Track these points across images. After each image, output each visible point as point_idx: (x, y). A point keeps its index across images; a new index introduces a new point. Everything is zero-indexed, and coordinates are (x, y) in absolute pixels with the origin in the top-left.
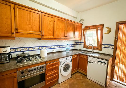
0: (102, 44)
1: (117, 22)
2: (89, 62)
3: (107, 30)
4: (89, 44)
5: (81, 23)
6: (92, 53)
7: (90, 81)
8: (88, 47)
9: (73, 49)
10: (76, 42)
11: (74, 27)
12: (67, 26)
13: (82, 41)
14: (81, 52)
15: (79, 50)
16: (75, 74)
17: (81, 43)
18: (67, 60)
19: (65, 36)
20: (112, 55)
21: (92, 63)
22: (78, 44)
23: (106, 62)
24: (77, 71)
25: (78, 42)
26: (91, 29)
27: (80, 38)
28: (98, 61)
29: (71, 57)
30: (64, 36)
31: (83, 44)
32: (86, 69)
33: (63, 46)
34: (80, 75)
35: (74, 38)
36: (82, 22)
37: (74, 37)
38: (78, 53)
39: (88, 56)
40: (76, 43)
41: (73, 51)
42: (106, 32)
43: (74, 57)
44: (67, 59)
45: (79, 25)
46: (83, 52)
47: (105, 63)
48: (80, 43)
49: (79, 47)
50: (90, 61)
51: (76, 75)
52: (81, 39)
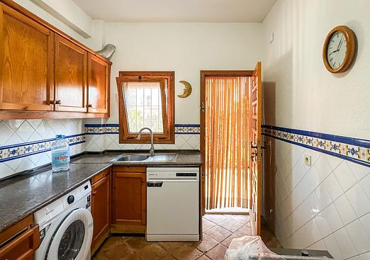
0: (174, 126)
1: (202, 72)
2: (151, 185)
3: (183, 87)
4: (142, 128)
5: (107, 57)
6: (152, 156)
7: (160, 245)
8: (139, 138)
9: (79, 152)
10: (87, 126)
11: (85, 68)
12: (58, 58)
13: (114, 119)
14: (115, 160)
15: (104, 152)
16: (104, 249)
17: (107, 125)
18: (74, 205)
19: (52, 99)
20: (198, 151)
21: (160, 185)
22: (97, 130)
23: (196, 170)
24: (106, 235)
25: (99, 126)
26: (145, 81)
27: (106, 111)
28: (178, 175)
29: (86, 187)
30: (45, 99)
31: (115, 129)
32: (143, 213)
33: (35, 148)
34: (121, 243)
35: (85, 110)
36: (110, 55)
37: (89, 106)
38: (108, 163)
39: (146, 166)
40: (89, 128)
41: (79, 161)
42: (182, 93)
43: (97, 184)
44: (71, 200)
45: (103, 63)
46: (120, 156)
47: (195, 175)
48: (104, 126)
49: (100, 142)
50: (154, 181)
51: (106, 251)
52: (108, 115)
